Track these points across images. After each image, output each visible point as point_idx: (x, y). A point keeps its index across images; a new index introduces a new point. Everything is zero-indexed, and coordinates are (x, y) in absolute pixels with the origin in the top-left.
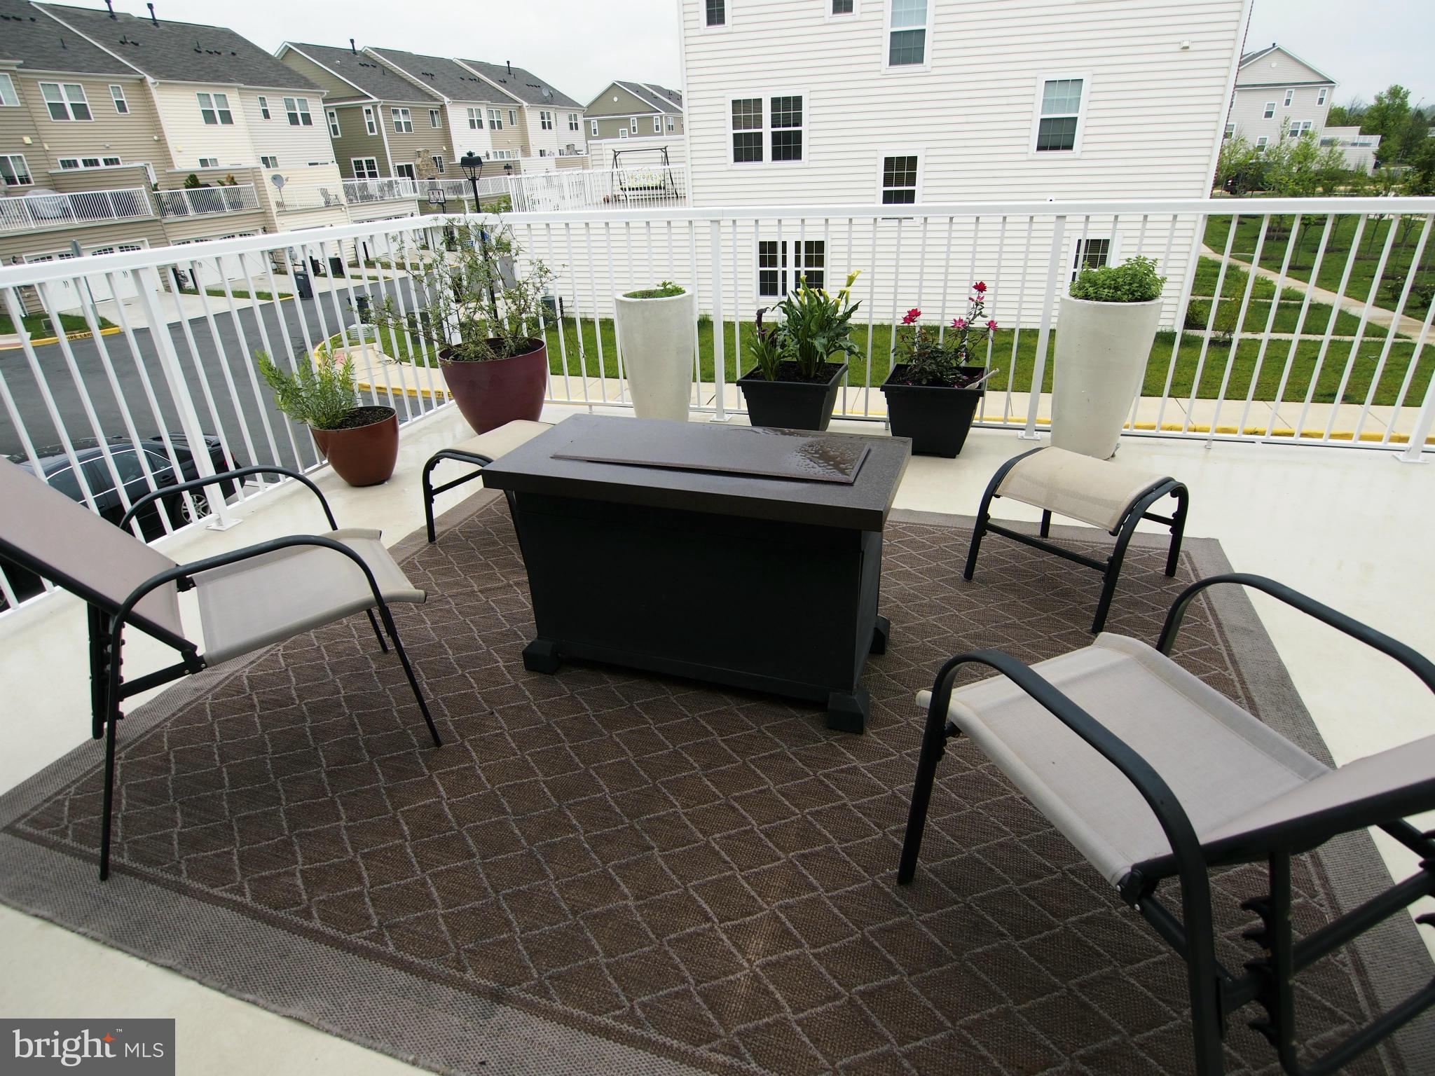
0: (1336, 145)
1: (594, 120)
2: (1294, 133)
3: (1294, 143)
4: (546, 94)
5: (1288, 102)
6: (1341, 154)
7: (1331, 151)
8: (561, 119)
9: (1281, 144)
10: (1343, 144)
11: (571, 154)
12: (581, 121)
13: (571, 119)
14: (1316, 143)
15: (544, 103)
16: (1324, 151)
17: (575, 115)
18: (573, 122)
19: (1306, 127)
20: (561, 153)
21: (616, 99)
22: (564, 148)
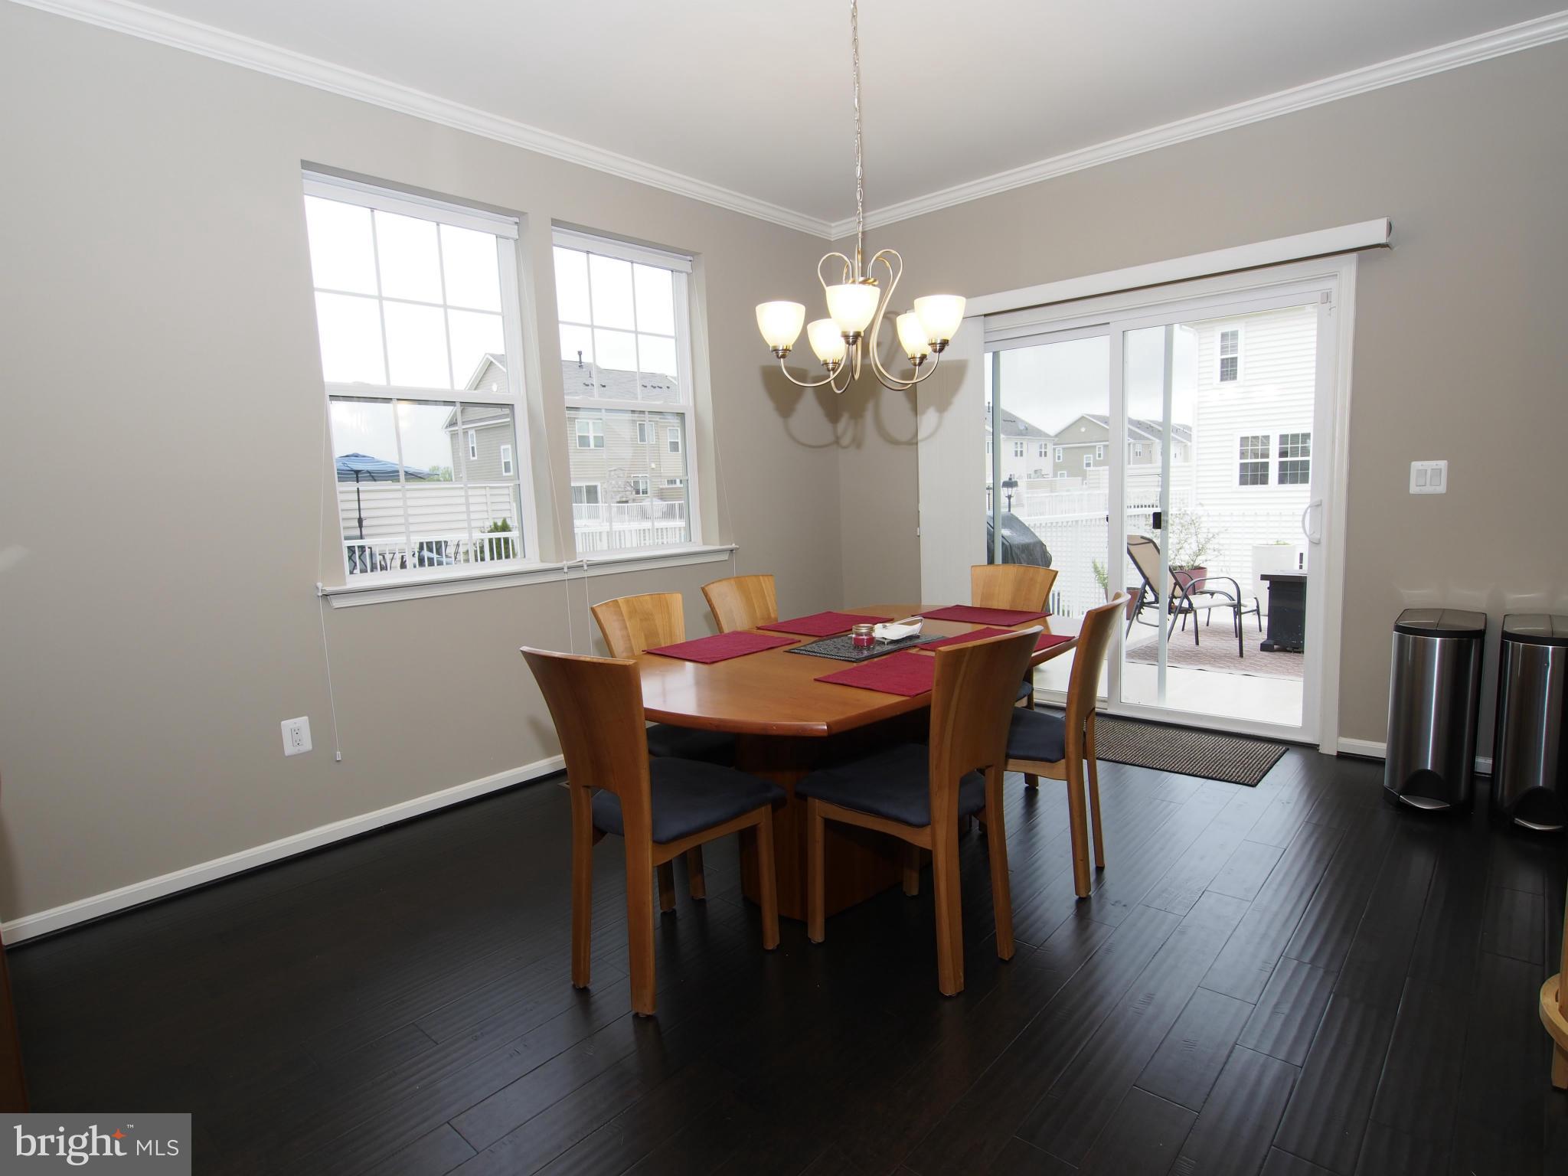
1: (1059, 448)
4: (1022, 428)
8: (1032, 448)
11: (1038, 477)
12: (1050, 447)
13: (1041, 448)
15: (1019, 435)
17: (1046, 445)
18: (1043, 450)
20: (1029, 476)
21: (1083, 430)
22: (1032, 473)
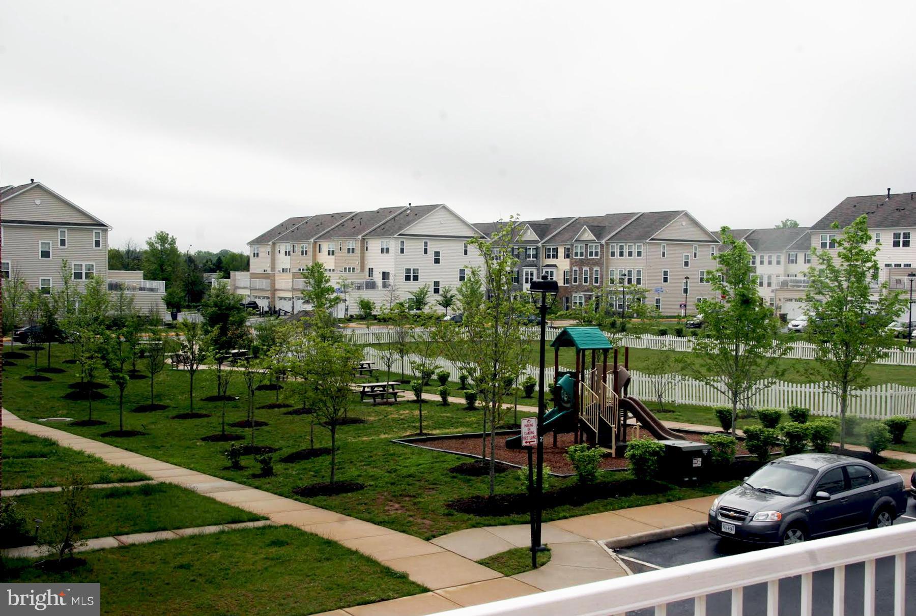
0: (125, 289)
2: (78, 276)
3: (82, 286)
5: (63, 242)
6: (132, 300)
7: (121, 296)
9: (67, 289)
10: (131, 289)
14: (104, 288)
16: (114, 296)
19: (89, 270)
